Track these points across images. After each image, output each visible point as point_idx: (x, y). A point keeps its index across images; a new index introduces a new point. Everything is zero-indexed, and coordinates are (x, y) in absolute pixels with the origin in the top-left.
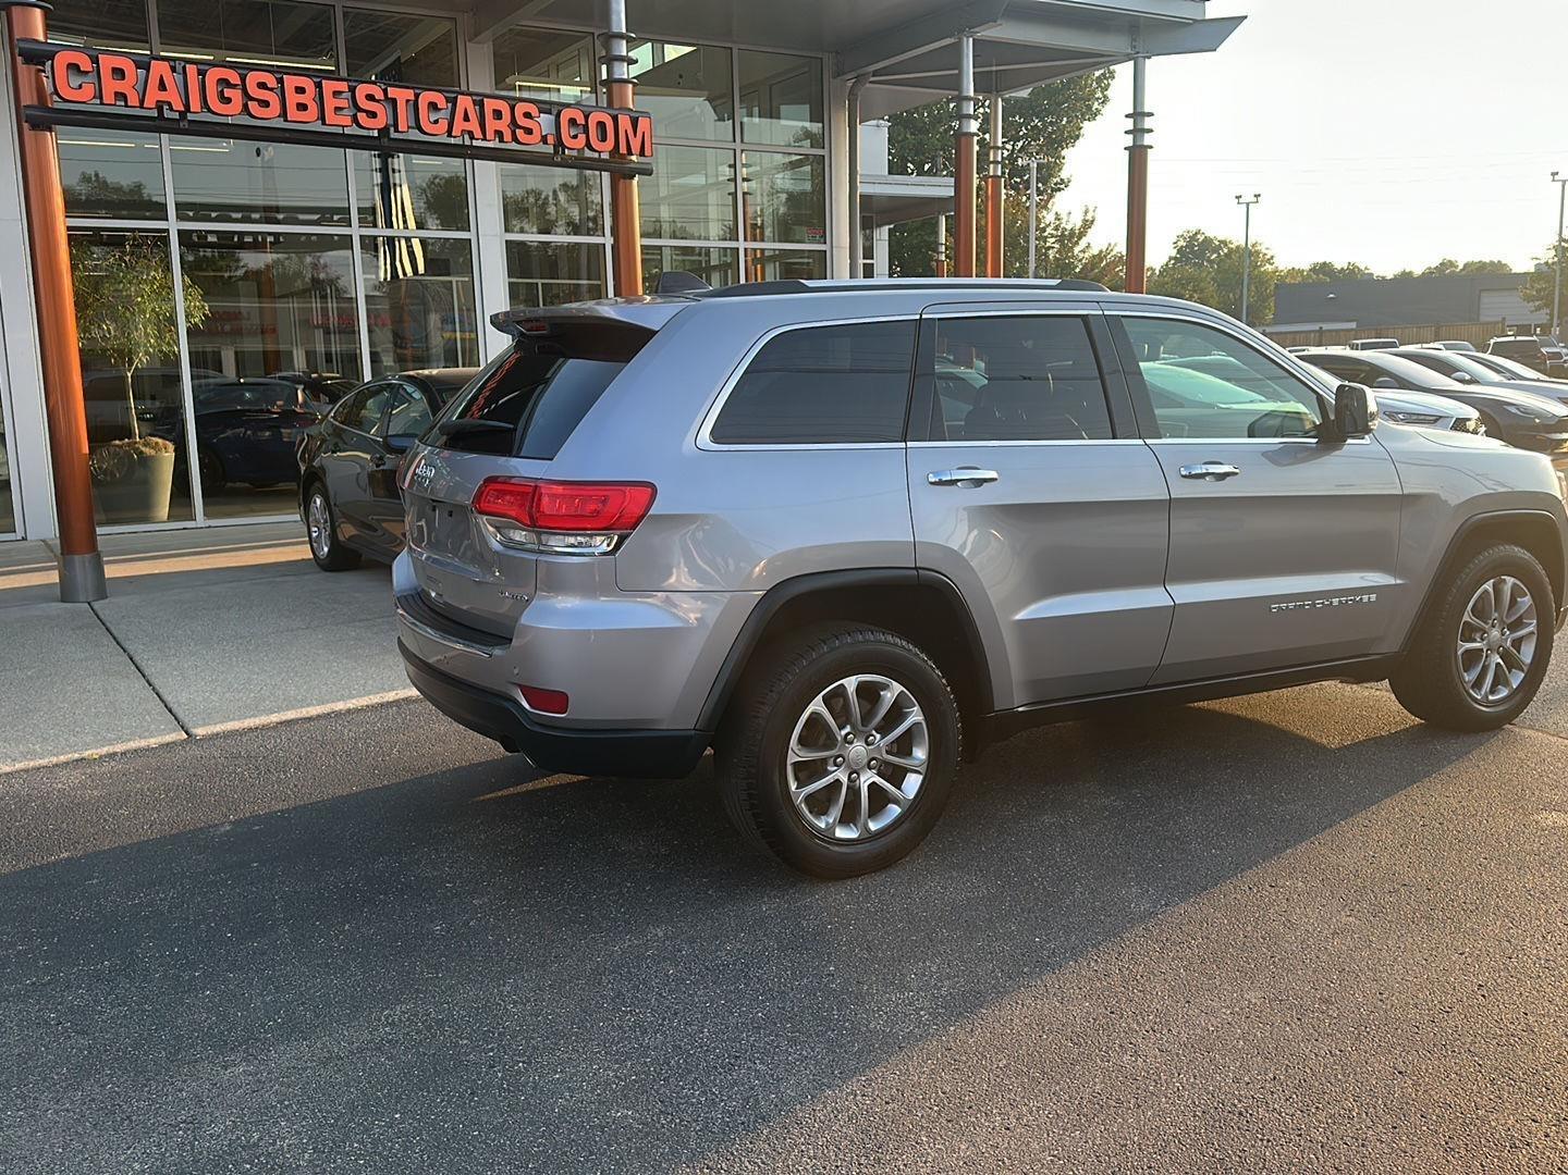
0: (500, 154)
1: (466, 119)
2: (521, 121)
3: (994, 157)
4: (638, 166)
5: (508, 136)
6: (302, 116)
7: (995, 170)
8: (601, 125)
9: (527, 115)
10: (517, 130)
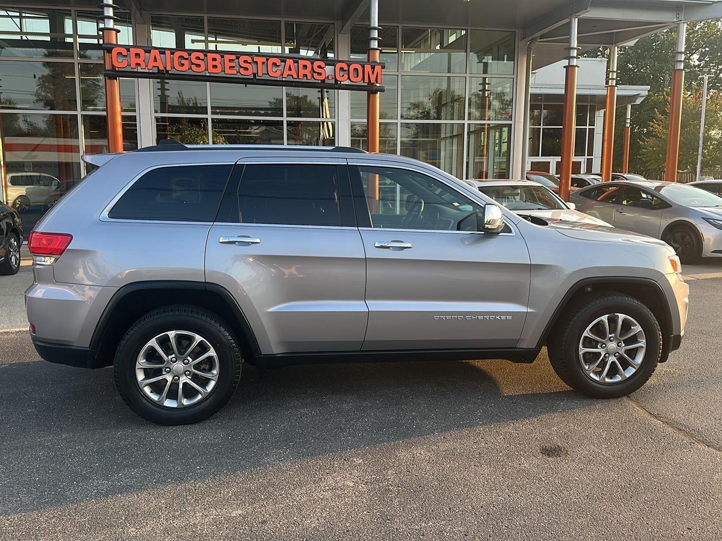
0: (308, 85)
1: (290, 69)
2: (316, 70)
3: (612, 76)
4: (380, 88)
5: (309, 76)
6: (215, 70)
7: (612, 83)
8: (356, 70)
9: (320, 67)
10: (314, 74)
